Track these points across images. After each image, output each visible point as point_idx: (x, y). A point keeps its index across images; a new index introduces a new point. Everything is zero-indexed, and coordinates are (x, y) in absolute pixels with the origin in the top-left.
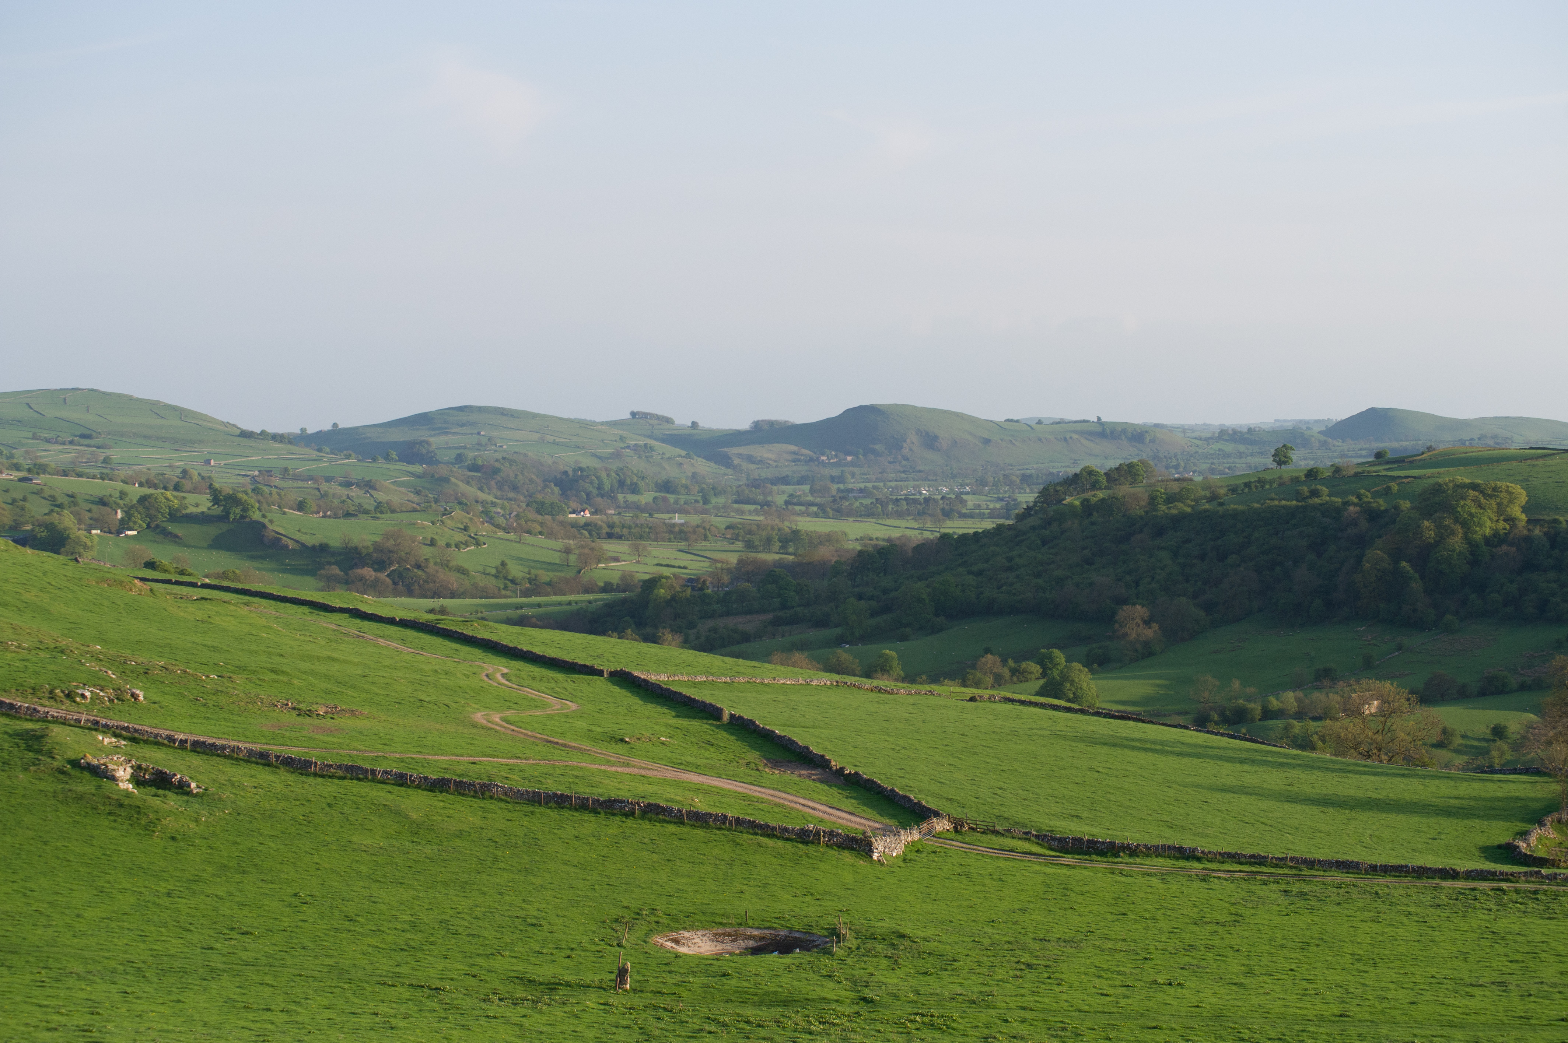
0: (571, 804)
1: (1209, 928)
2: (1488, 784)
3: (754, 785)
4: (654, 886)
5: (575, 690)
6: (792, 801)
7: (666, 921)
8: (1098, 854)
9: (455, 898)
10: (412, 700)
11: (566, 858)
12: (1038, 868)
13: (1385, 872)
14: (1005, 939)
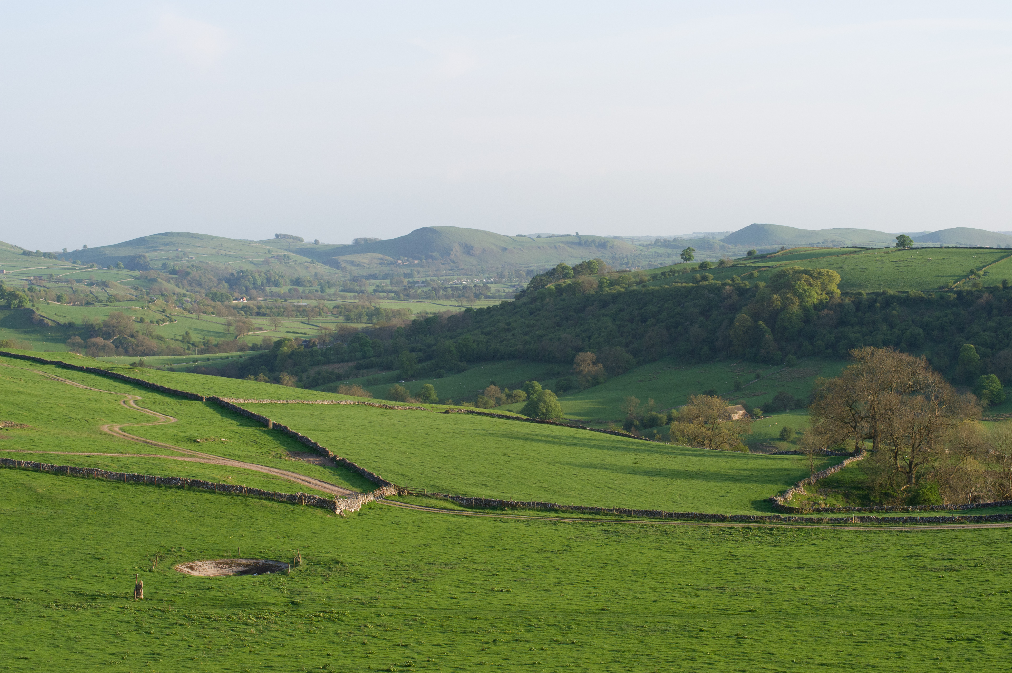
0: (144, 481)
1: (545, 555)
2: (769, 461)
3: (273, 467)
4: (186, 533)
5: (179, 410)
6: (296, 478)
7: (186, 555)
8: (491, 509)
9: (53, 543)
10: (64, 417)
11: (133, 516)
12: (446, 518)
13: (678, 518)
14: (406, 563)
